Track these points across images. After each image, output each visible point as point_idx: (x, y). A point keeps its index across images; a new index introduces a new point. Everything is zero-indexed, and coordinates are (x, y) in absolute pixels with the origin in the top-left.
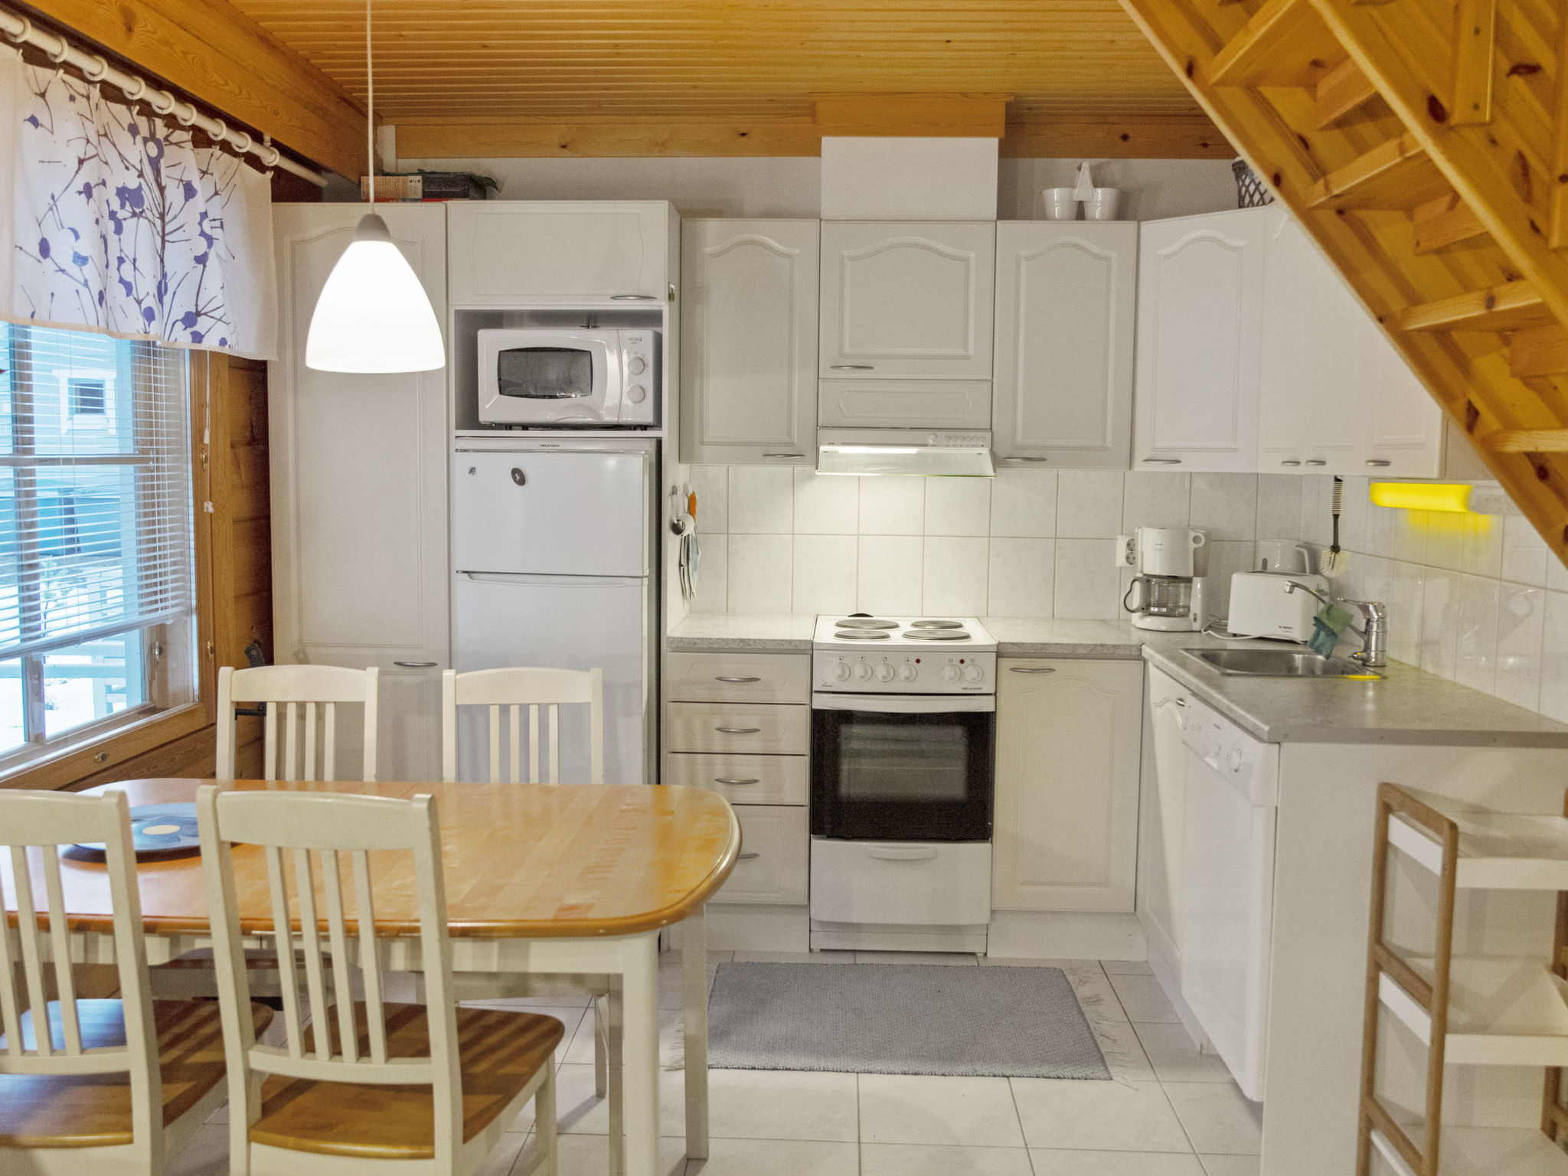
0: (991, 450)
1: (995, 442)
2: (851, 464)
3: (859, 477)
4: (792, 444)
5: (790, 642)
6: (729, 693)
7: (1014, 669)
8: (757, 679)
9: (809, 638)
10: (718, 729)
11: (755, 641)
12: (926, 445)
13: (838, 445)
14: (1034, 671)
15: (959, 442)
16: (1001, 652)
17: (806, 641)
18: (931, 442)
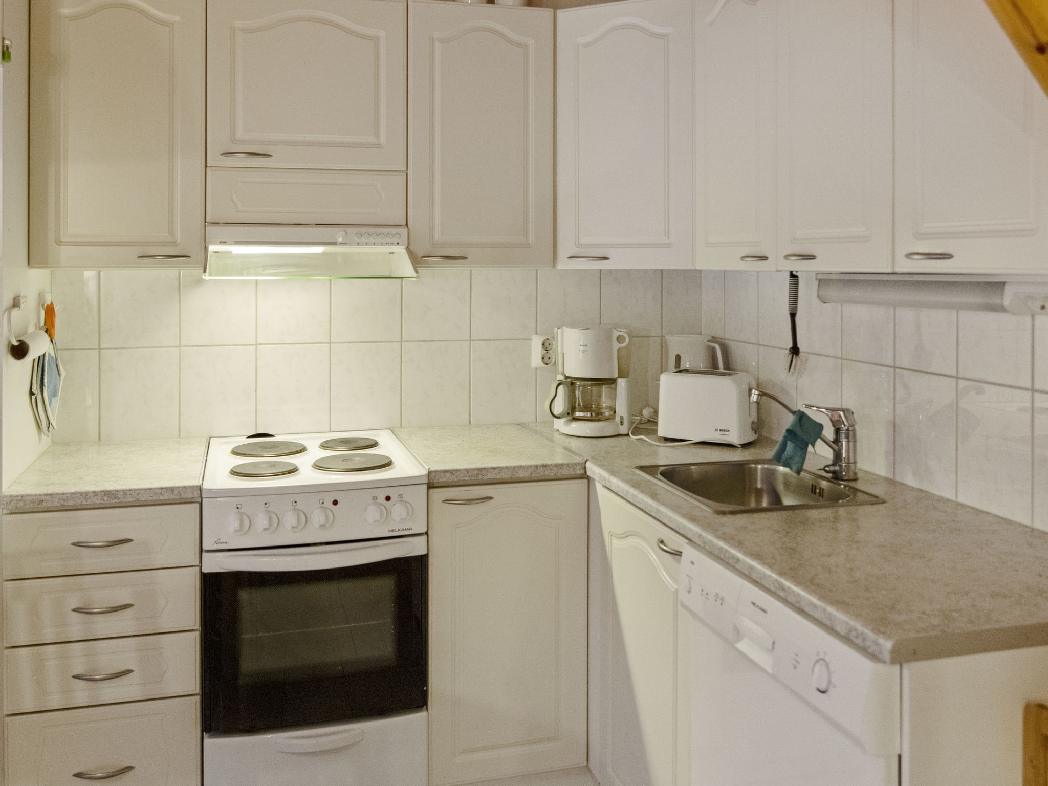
0: (408, 249)
1: (411, 238)
2: (245, 266)
3: (256, 281)
4: (174, 243)
5: (172, 490)
6: (91, 561)
7: (447, 501)
8: (128, 541)
9: (196, 482)
10: (74, 610)
11: (124, 492)
12: (334, 243)
13: (231, 244)
14: (469, 501)
15: (371, 240)
16: (433, 482)
17: (193, 487)
18: (340, 240)
